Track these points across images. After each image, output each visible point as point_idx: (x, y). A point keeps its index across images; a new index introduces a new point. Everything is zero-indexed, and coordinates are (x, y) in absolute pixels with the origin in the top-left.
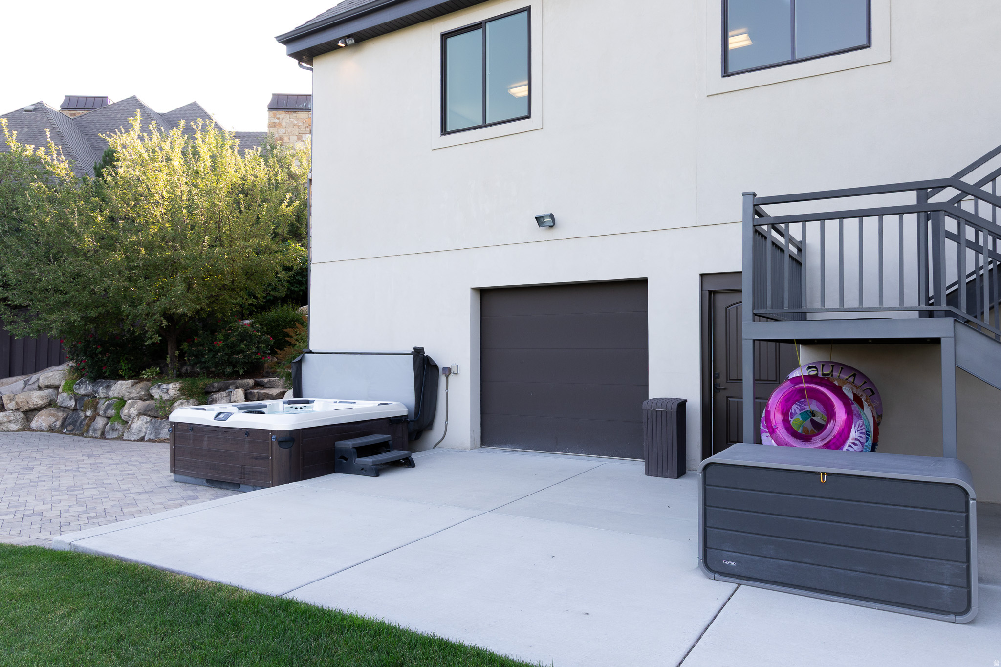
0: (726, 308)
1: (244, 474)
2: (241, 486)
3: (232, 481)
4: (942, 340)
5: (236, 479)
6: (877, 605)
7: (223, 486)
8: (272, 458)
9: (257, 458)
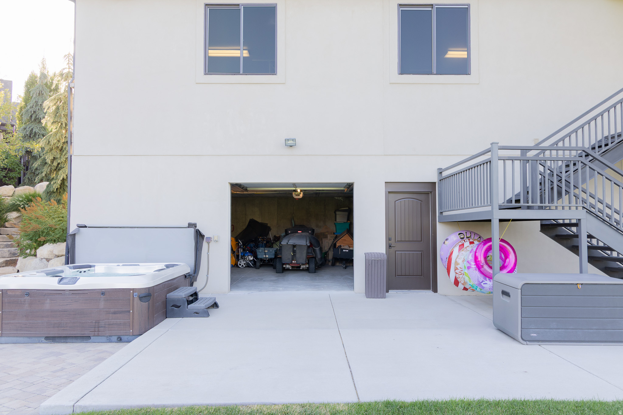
0: (395, 202)
1: (98, 328)
2: (92, 338)
3: (83, 334)
4: (581, 220)
5: (87, 333)
6: (603, 344)
7: (69, 340)
8: (133, 311)
9: (115, 313)
